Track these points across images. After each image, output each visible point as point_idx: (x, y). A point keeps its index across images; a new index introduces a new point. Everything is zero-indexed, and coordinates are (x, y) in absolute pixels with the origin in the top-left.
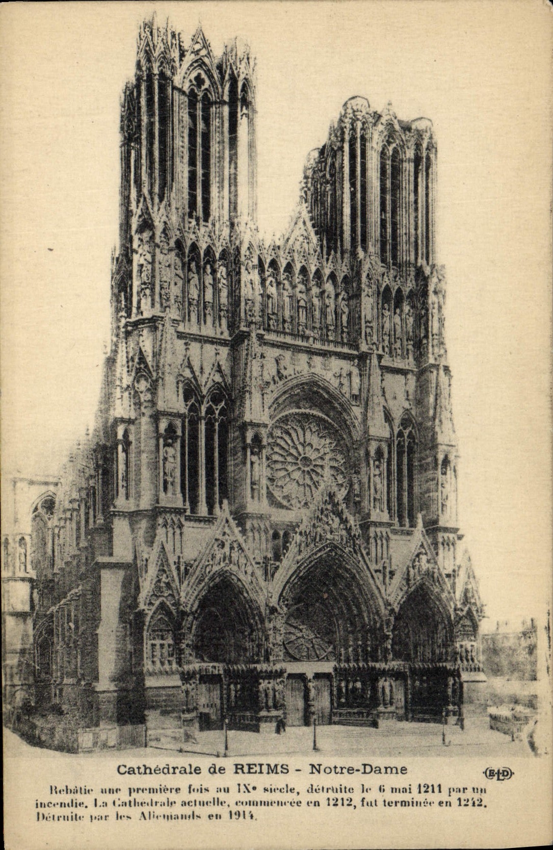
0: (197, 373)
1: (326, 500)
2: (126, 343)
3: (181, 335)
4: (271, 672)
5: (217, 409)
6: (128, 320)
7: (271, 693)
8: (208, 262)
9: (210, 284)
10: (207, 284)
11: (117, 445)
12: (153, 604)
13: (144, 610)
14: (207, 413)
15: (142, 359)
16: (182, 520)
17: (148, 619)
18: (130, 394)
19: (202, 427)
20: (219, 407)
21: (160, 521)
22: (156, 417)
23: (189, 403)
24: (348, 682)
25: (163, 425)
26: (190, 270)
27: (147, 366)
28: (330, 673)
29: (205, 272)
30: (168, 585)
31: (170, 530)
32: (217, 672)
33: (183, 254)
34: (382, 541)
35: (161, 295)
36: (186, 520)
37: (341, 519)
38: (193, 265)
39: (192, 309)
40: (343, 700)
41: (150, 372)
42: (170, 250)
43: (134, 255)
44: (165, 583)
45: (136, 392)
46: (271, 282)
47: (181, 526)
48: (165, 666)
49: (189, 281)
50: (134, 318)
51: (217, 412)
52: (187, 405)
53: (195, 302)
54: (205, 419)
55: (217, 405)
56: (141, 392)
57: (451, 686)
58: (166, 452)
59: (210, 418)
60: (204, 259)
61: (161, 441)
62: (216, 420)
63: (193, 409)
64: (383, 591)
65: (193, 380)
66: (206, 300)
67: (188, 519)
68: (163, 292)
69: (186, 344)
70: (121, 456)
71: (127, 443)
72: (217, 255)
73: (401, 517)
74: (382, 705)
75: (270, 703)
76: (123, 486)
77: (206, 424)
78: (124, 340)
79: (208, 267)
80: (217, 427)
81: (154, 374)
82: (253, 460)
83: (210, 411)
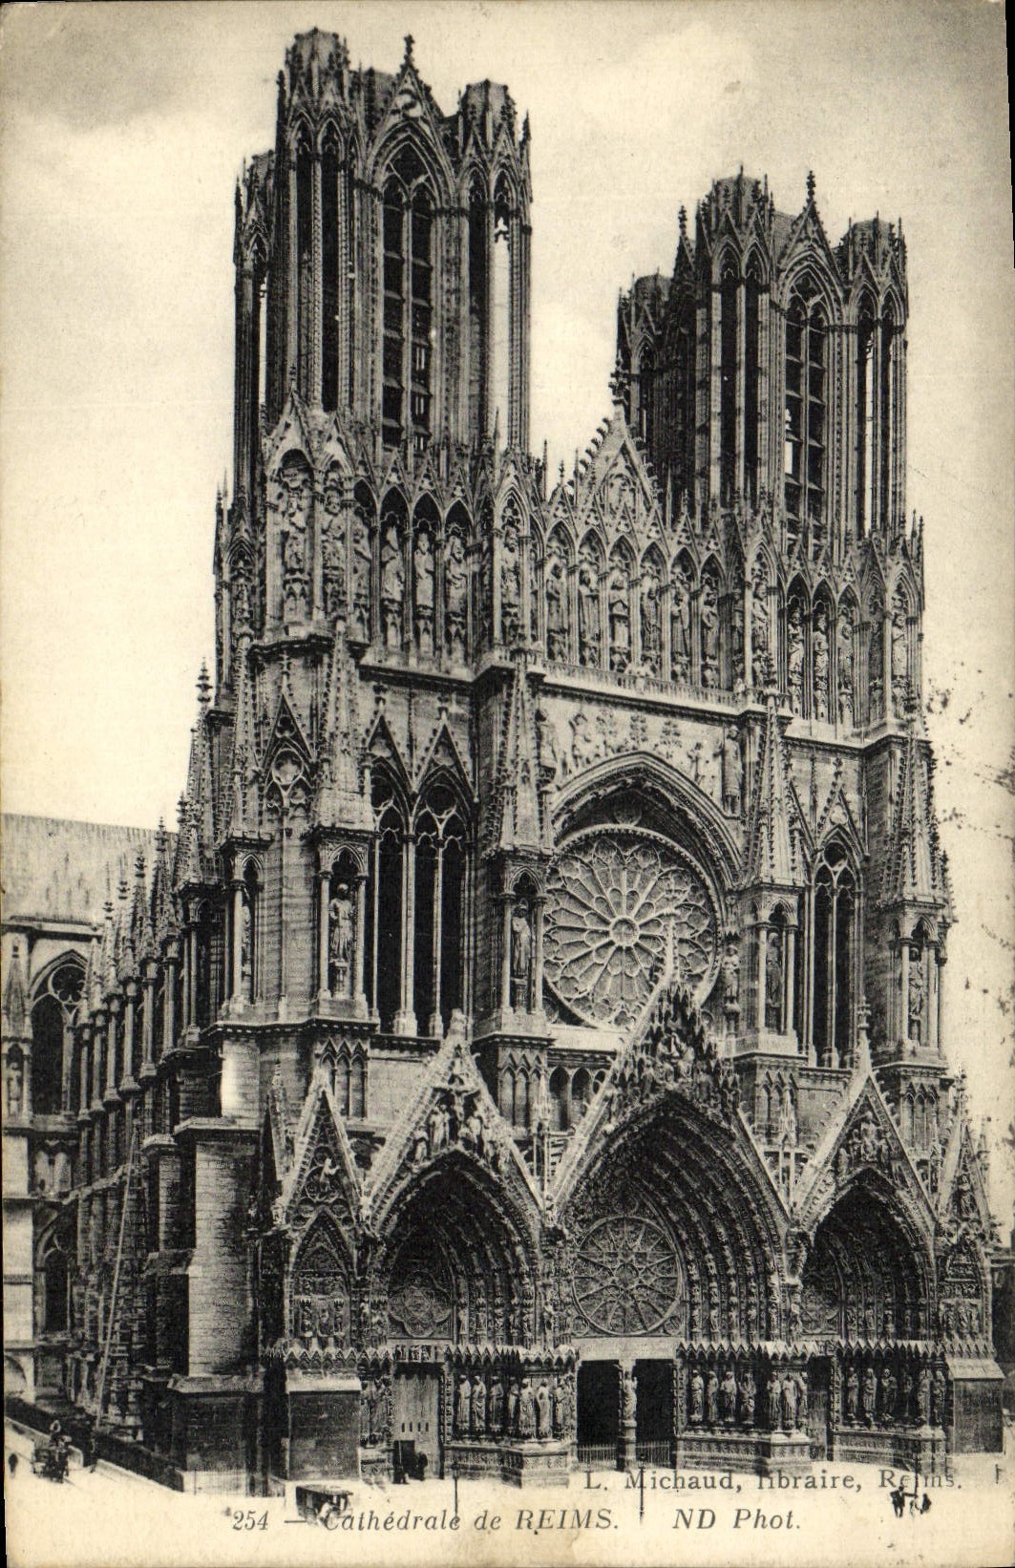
0: (402, 749)
1: (668, 1013)
2: (254, 687)
3: (366, 674)
4: (549, 1362)
5: (441, 821)
6: (255, 642)
7: (546, 1406)
8: (423, 529)
9: (427, 571)
10: (421, 571)
11: (233, 891)
12: (305, 1220)
13: (286, 1232)
14: (419, 828)
15: (286, 722)
16: (366, 1046)
17: (294, 1250)
18: (261, 789)
19: (410, 857)
20: (445, 816)
21: (319, 1049)
22: (314, 840)
23: (383, 809)
24: (707, 1379)
25: (329, 856)
26: (385, 542)
27: (297, 737)
28: (671, 1361)
29: (416, 547)
30: (334, 1179)
31: (340, 1068)
32: (431, 1360)
33: (372, 512)
34: (780, 1092)
35: (325, 593)
36: (373, 1046)
37: (698, 1049)
38: (392, 535)
39: (390, 619)
40: (697, 1417)
41: (305, 748)
42: (344, 505)
43: (270, 513)
44: (328, 1176)
45: (274, 788)
46: (556, 567)
47: (362, 1058)
48: (327, 1350)
49: (383, 565)
50: (268, 639)
51: (441, 827)
52: (378, 813)
53: (395, 607)
54: (415, 842)
55: (440, 813)
56: (286, 788)
57: (927, 1389)
58: (336, 910)
59: (426, 837)
60: (415, 522)
61: (326, 885)
62: (440, 844)
63: (390, 819)
64: (782, 1196)
65: (391, 762)
66: (420, 602)
67: (379, 1043)
68: (329, 588)
69: (377, 690)
70: (241, 913)
71: (253, 888)
72: (444, 514)
73: (820, 1044)
74: (779, 1430)
75: (546, 1424)
76: (243, 974)
77: (418, 852)
78: (250, 683)
79: (424, 537)
80: (440, 859)
81: (314, 753)
82: (516, 928)
83: (426, 823)
